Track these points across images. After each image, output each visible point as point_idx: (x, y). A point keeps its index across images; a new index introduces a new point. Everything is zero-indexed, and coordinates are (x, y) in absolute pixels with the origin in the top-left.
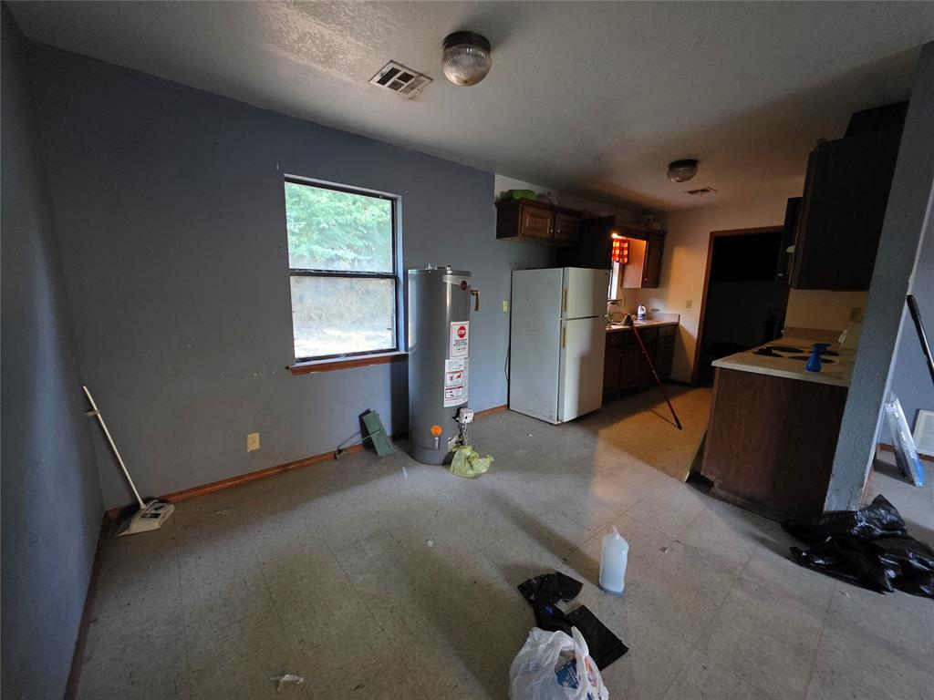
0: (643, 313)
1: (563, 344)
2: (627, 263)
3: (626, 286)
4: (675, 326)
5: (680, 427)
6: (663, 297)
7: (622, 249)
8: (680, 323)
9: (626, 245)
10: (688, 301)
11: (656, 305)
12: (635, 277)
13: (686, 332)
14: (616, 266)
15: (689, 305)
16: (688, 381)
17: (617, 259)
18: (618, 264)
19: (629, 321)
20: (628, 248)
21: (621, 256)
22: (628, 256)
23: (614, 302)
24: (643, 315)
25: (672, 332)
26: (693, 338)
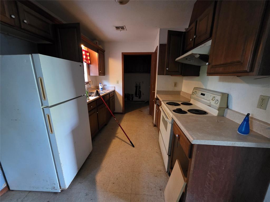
0: (101, 87)
1: (50, 129)
2: (90, 64)
3: (91, 75)
4: (114, 92)
5: (133, 146)
6: (107, 79)
7: (86, 56)
8: (115, 90)
9: (88, 54)
10: (117, 81)
11: (105, 83)
12: (95, 70)
13: (118, 93)
14: (85, 64)
15: (118, 82)
16: (122, 112)
17: (85, 61)
18: (86, 63)
19: (98, 93)
20: (89, 56)
21: (86, 59)
22: (90, 60)
23: (88, 83)
24: (102, 88)
25: (113, 94)
26: (121, 96)
